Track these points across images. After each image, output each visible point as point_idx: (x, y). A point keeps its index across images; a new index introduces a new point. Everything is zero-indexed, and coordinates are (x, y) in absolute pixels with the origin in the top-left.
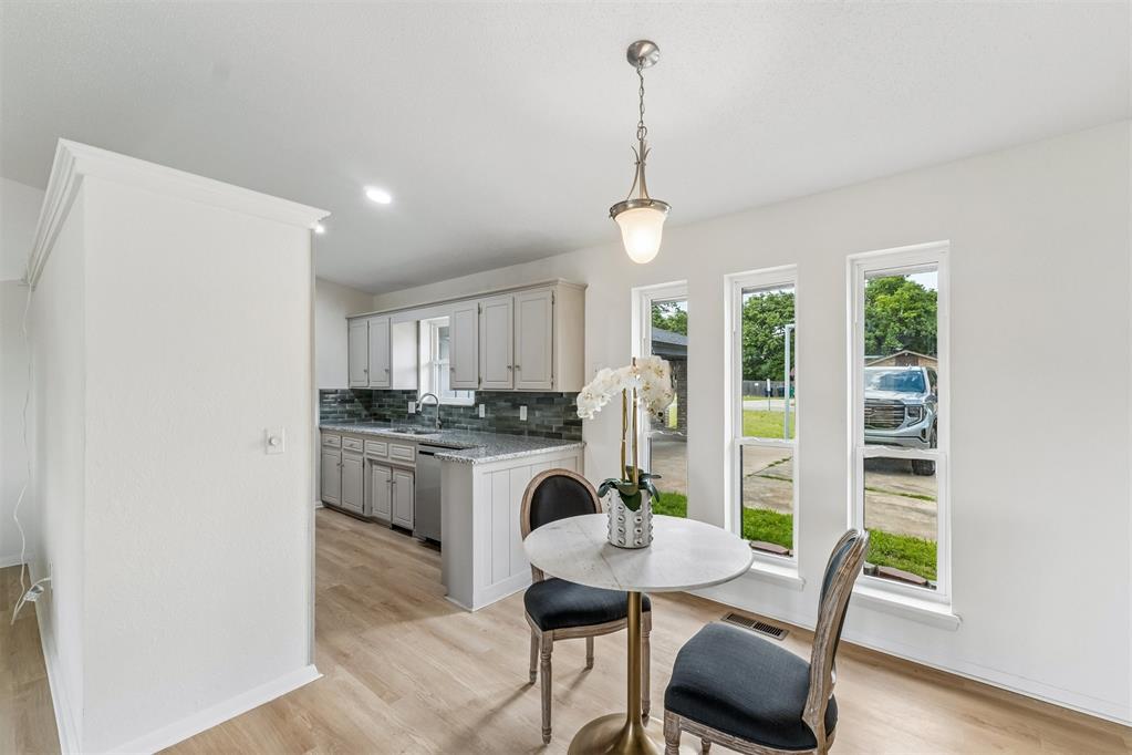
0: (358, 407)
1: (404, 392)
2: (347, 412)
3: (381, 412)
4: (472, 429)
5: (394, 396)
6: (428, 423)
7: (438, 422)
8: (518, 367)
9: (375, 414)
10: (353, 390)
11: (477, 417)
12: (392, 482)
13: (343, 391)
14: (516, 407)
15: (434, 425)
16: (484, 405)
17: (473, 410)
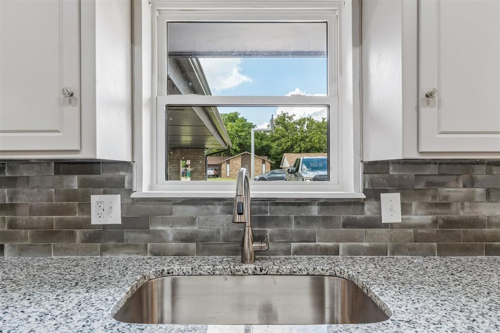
16: (398, 195)
17: (360, 207)
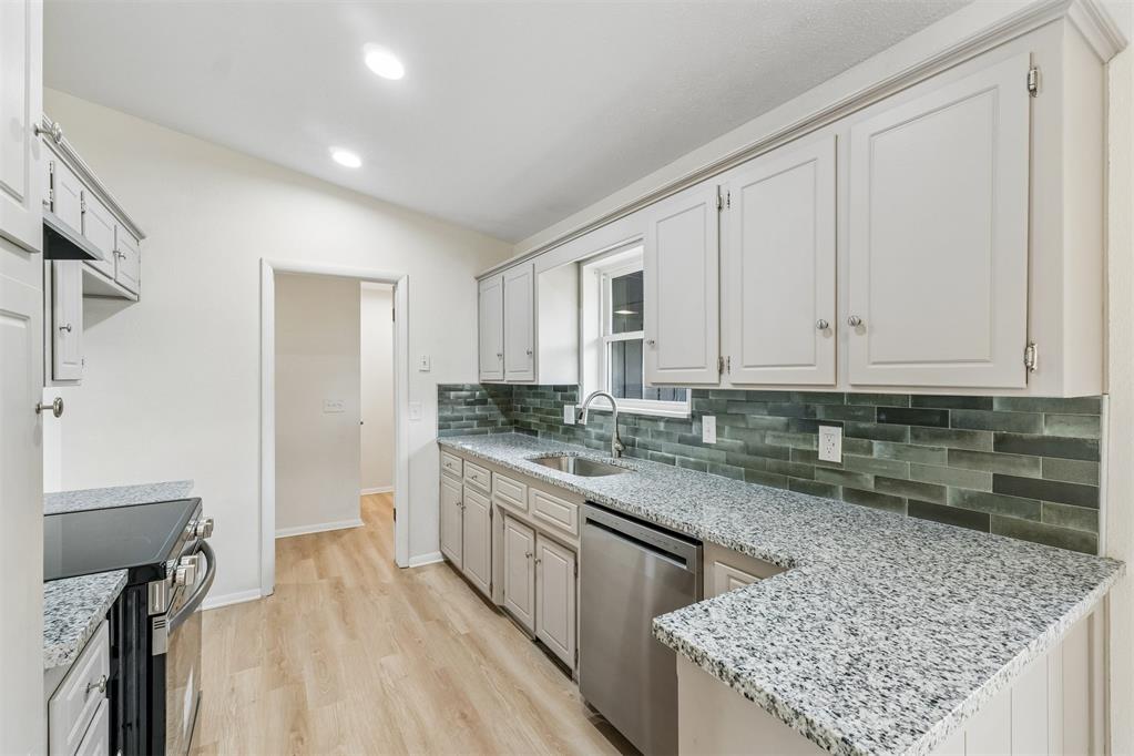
0: (494, 411)
1: (557, 389)
2: (476, 418)
3: (524, 418)
4: (684, 464)
5: (542, 395)
6: (595, 442)
7: (616, 445)
8: (856, 323)
9: (516, 422)
10: (484, 385)
11: (697, 442)
12: (534, 559)
13: (473, 388)
14: (811, 426)
15: (608, 447)
16: (714, 418)
17: (688, 426)
